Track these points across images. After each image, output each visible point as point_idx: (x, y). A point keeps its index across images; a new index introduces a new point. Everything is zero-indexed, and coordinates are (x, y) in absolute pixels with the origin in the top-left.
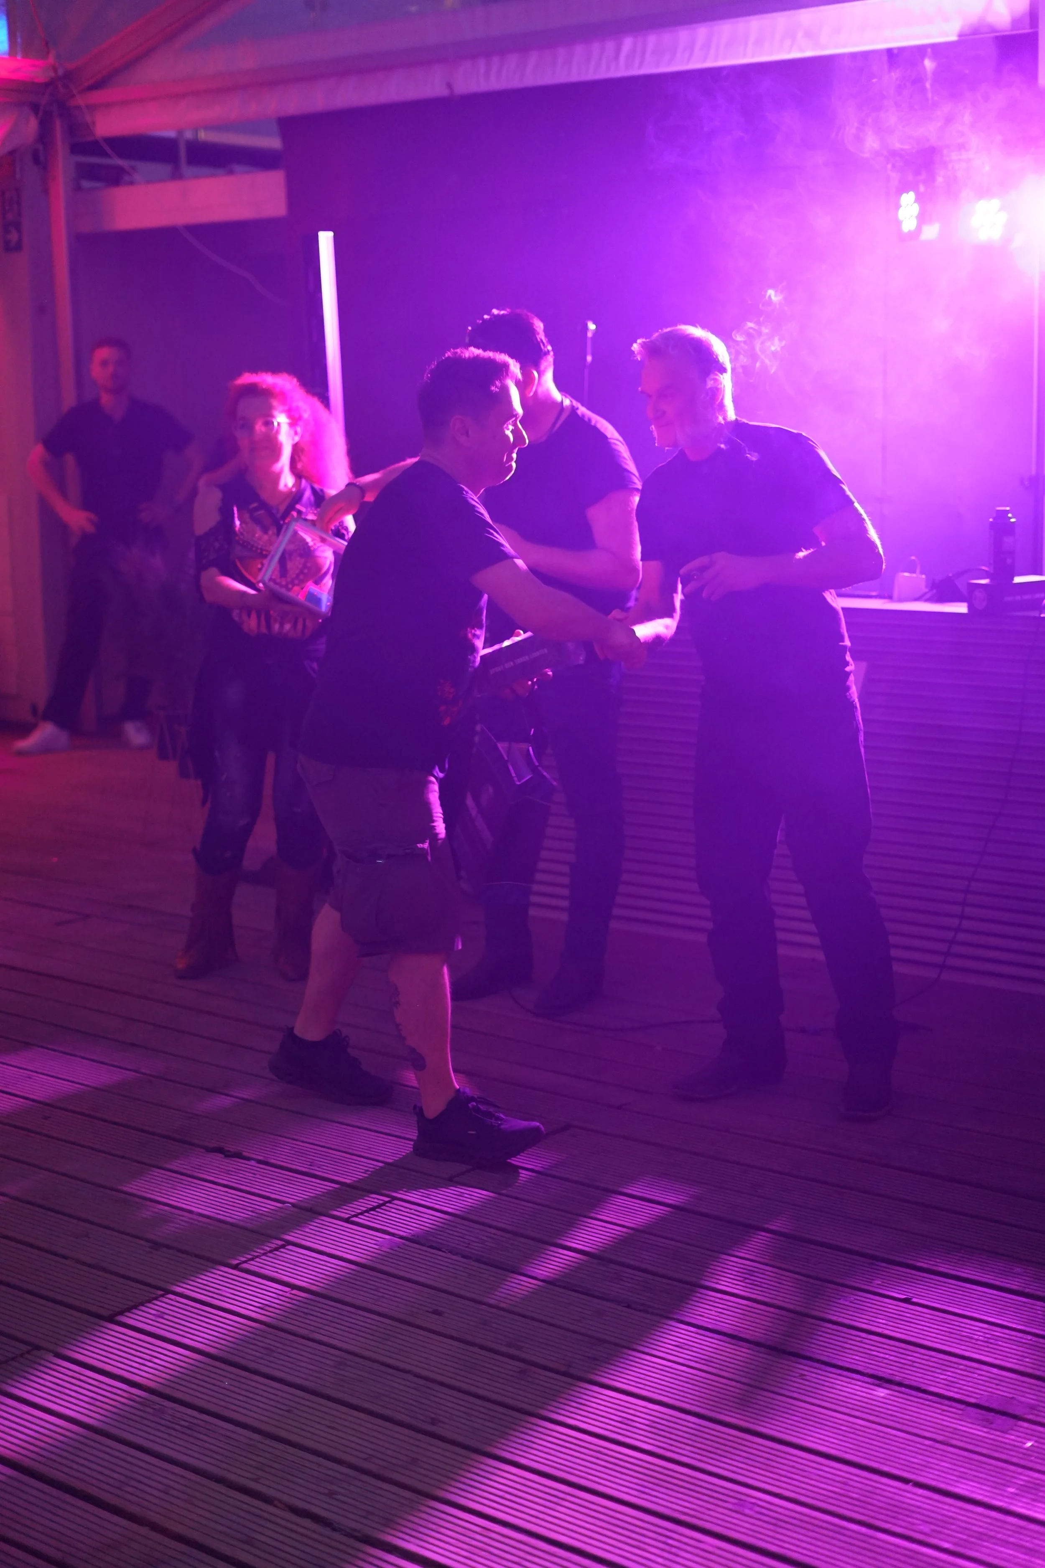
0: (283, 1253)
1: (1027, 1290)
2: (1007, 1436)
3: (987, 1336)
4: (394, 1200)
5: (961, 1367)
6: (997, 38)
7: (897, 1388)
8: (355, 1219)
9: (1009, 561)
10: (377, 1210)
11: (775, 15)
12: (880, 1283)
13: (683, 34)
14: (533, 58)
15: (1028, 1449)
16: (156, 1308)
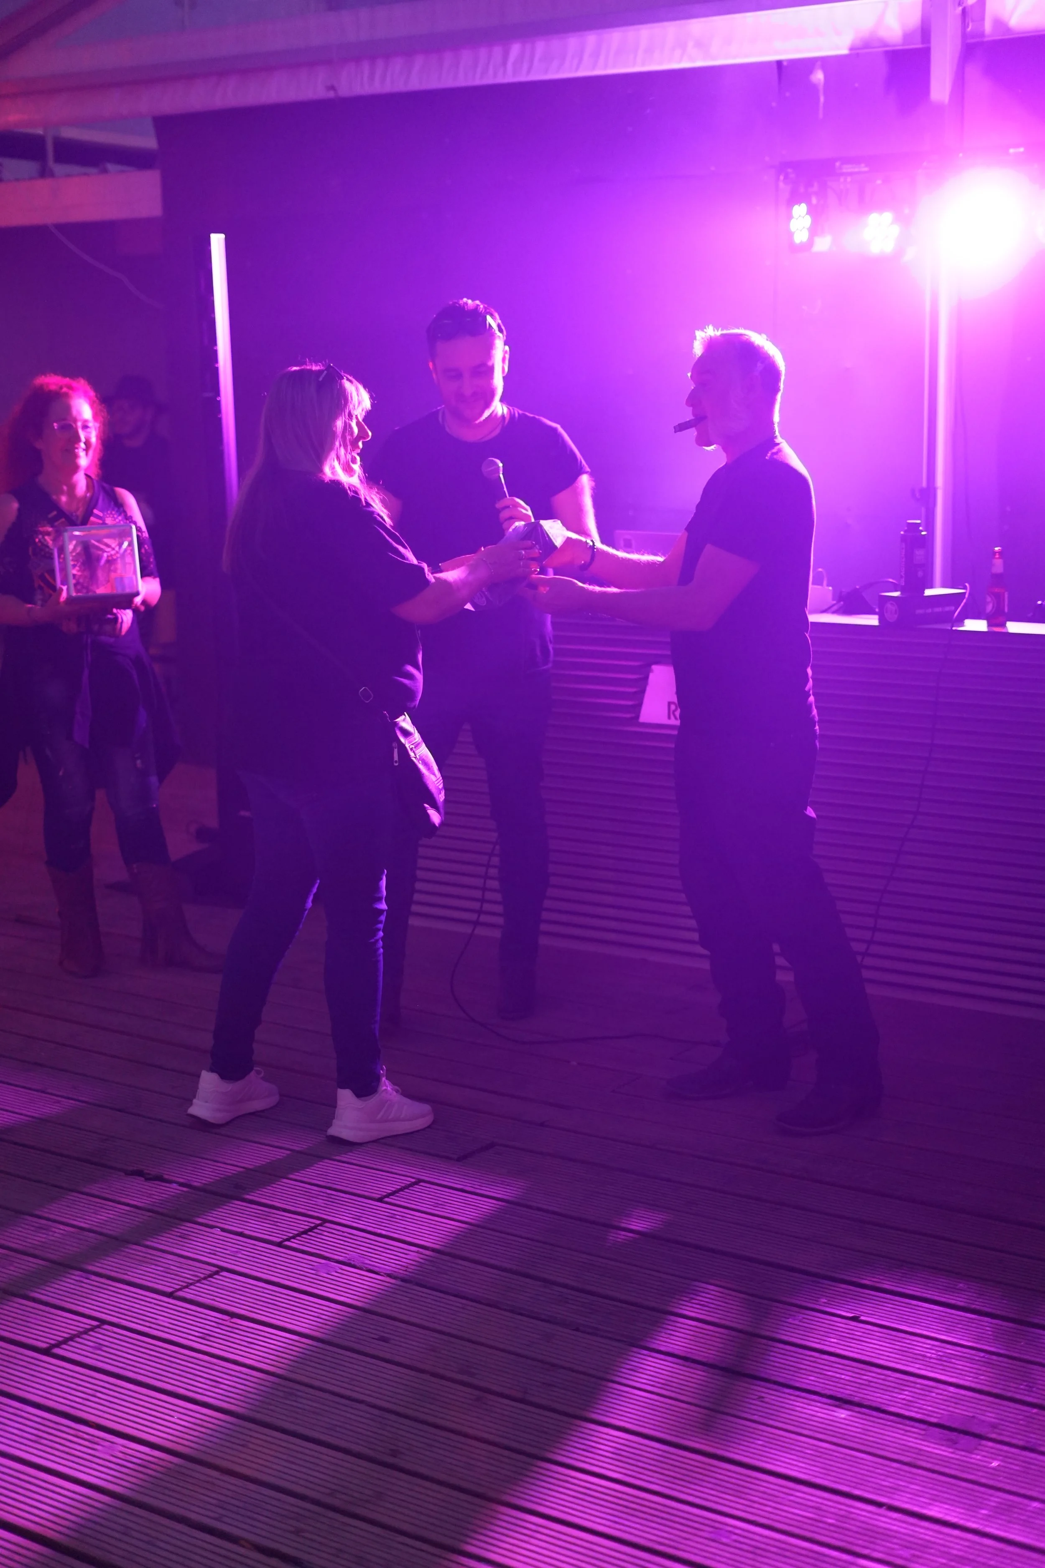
0: (217, 1280)
1: (973, 1306)
2: (974, 1456)
3: (940, 1353)
4: (325, 1223)
5: (918, 1386)
6: (887, 52)
7: (857, 1409)
8: (287, 1243)
9: (920, 574)
10: (310, 1233)
11: (666, 24)
12: (826, 1301)
13: (573, 41)
14: (419, 61)
15: (994, 1469)
16: (94, 1339)
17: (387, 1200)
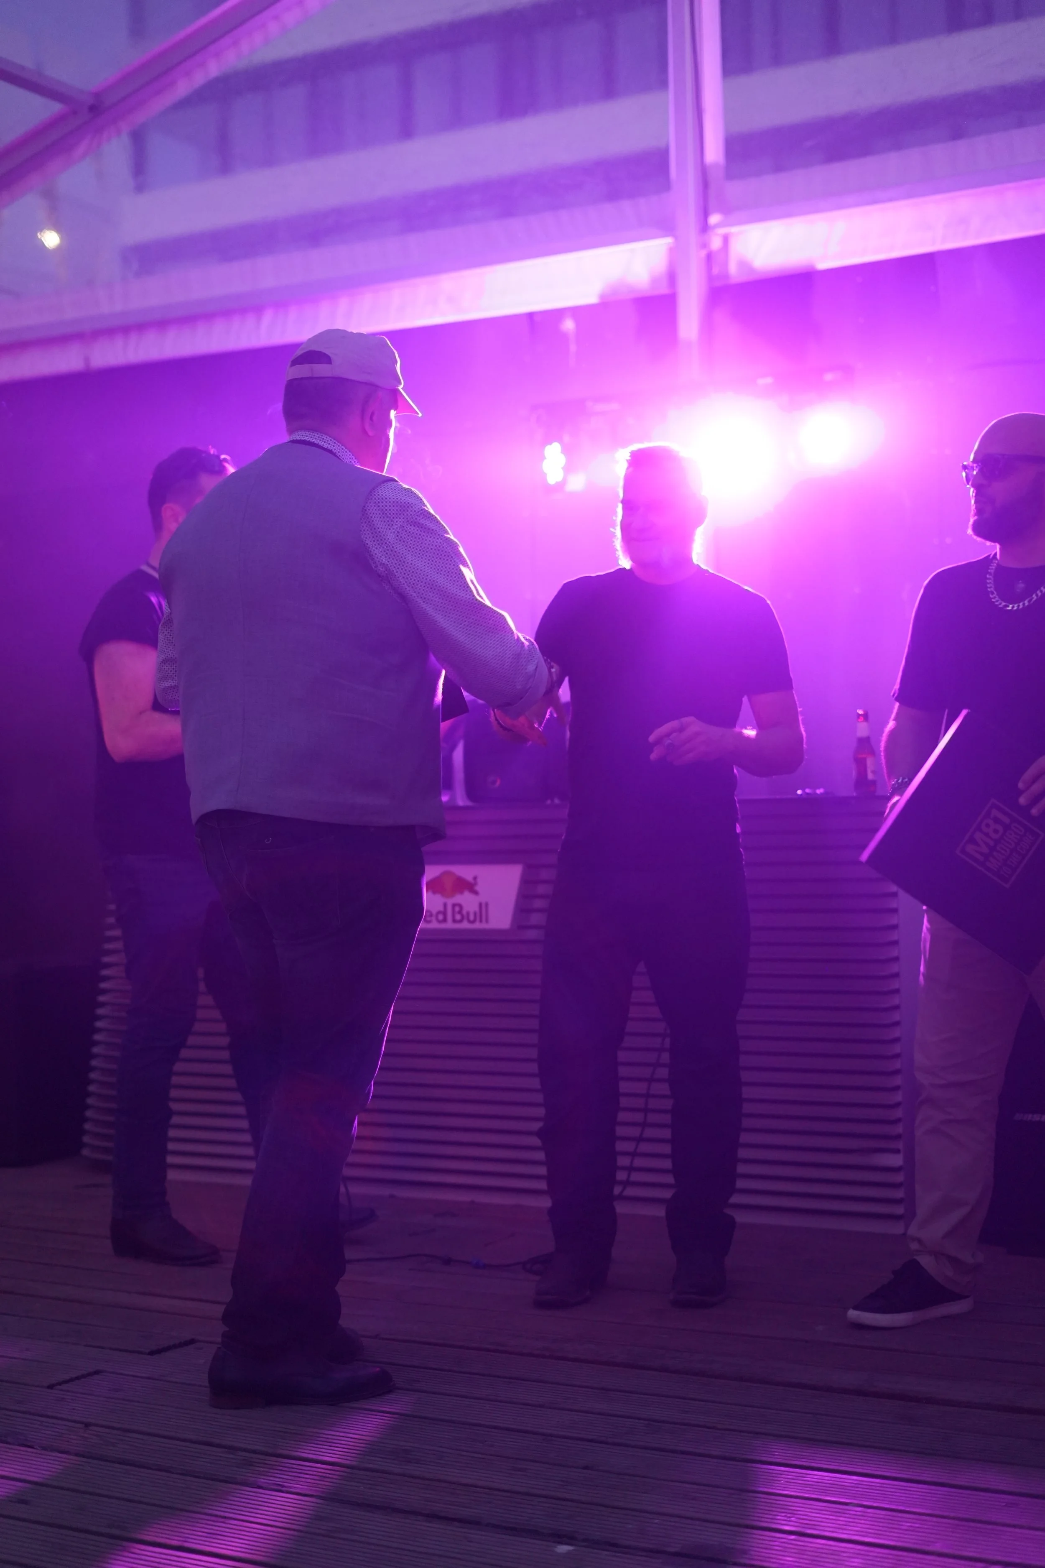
6: (635, 299)
17: (59, 1387)
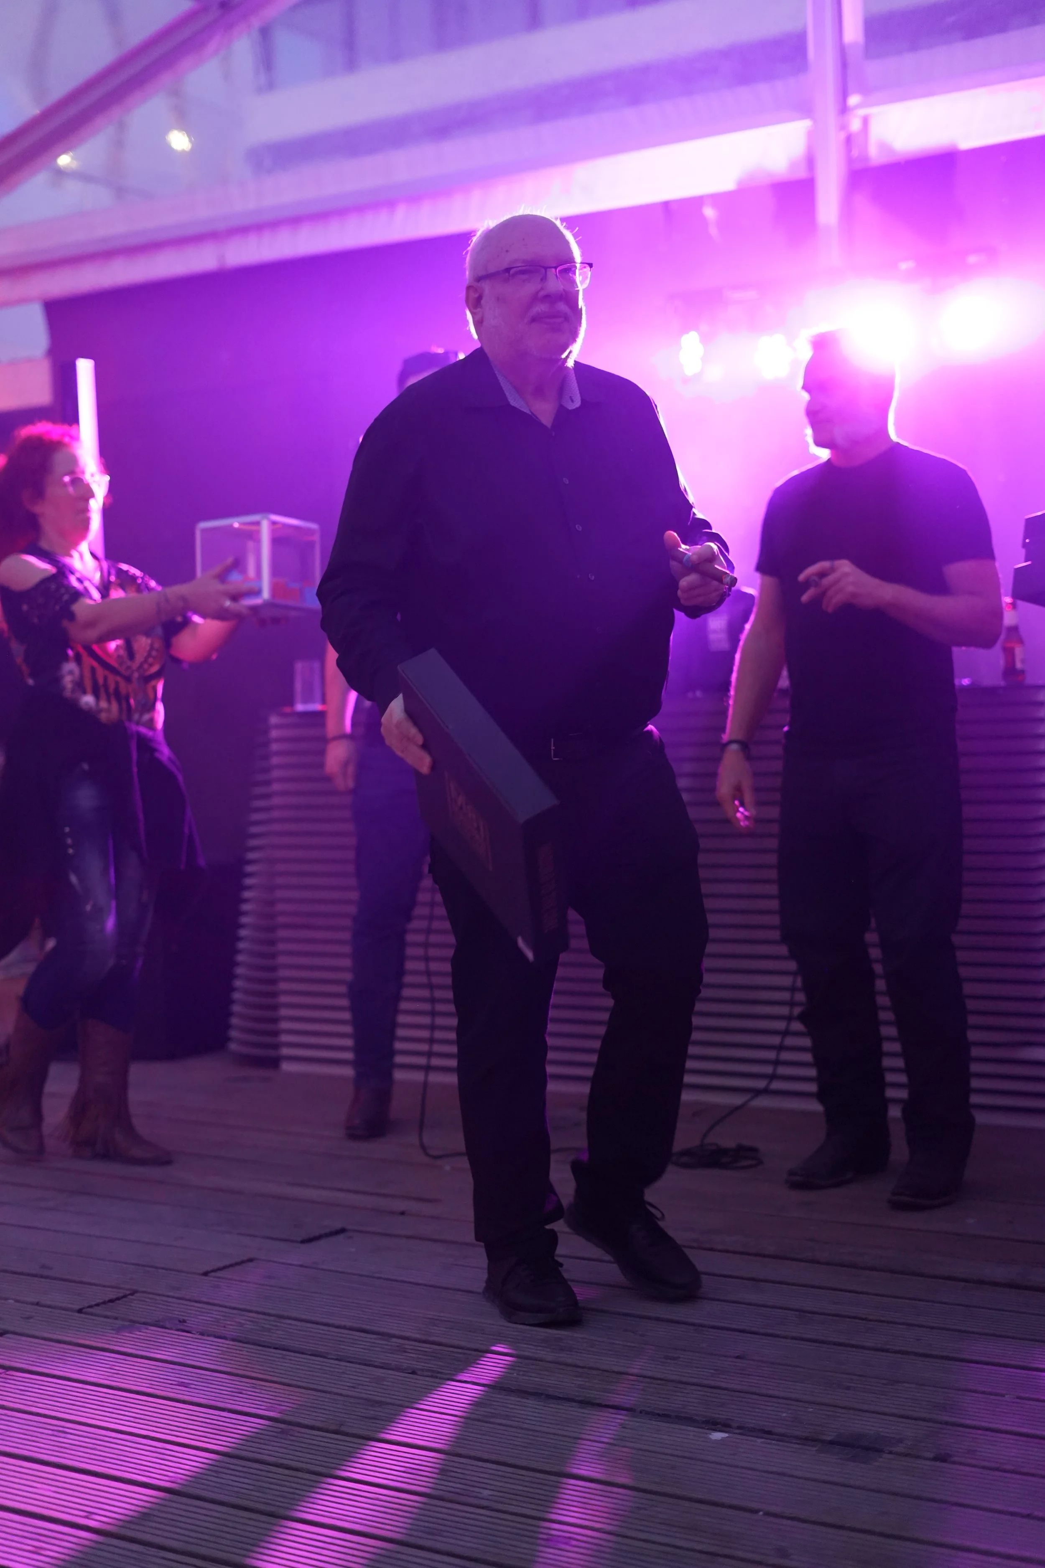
4: (136, 1293)
6: (772, 185)
7: (735, 1431)
10: (116, 1301)
17: (213, 1274)
